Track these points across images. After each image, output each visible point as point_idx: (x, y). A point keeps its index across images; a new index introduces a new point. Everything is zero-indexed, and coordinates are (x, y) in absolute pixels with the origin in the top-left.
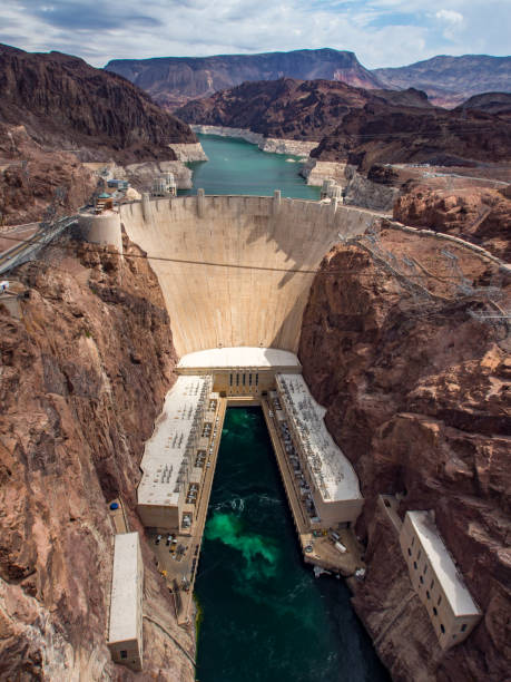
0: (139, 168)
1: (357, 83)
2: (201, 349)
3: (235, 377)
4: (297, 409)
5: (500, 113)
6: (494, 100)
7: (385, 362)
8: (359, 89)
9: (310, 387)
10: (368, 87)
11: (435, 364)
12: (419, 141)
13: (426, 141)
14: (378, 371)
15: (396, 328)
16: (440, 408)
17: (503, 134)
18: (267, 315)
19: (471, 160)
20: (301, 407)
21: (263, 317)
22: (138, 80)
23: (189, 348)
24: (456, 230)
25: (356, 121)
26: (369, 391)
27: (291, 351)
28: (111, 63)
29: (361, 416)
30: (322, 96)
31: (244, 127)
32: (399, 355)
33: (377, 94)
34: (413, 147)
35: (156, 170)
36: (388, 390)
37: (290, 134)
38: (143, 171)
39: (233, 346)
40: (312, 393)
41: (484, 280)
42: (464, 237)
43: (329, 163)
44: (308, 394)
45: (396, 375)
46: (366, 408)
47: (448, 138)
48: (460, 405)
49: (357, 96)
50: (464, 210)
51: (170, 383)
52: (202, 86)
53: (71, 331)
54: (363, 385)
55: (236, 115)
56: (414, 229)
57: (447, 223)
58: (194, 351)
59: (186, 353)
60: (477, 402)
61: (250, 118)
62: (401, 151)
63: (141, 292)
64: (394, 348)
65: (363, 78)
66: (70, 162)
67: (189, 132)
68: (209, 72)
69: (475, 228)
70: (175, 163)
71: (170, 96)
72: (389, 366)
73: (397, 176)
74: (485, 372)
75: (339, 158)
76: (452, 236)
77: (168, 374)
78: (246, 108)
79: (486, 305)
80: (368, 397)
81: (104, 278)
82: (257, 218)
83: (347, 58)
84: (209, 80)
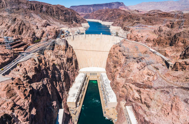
0: (73, 29)
1: (124, 9)
2: (84, 67)
3: (91, 74)
4: (104, 81)
5: (155, 14)
6: (155, 11)
8: (124, 10)
9: (108, 76)
10: (126, 10)
11: (134, 72)
12: (135, 21)
13: (137, 21)
14: (122, 73)
15: (125, 63)
16: (134, 82)
17: (154, 19)
18: (99, 60)
19: (147, 25)
20: (105, 81)
22: (76, 10)
23: (82, 67)
24: (140, 41)
25: (122, 17)
26: (119, 78)
27: (104, 68)
28: (71, 7)
29: (118, 83)
30: (115, 12)
31: (99, 19)
33: (128, 11)
34: (134, 23)
35: (77, 29)
36: (123, 77)
38: (75, 29)
39: (91, 67)
41: (146, 52)
42: (142, 43)
43: (115, 27)
44: (107, 78)
45: (125, 74)
46: (118, 81)
47: (142, 20)
48: (138, 82)
49: (123, 12)
50: (142, 37)
51: (77, 75)
52: (90, 11)
53: (51, 64)
54: (118, 76)
55: (97, 17)
56: (131, 41)
57: (138, 40)
58: (83, 68)
59: (81, 68)
60: (142, 81)
61: (100, 17)
62: (131, 24)
63: (70, 55)
64: (125, 68)
65: (125, 8)
66: (56, 28)
67: (86, 21)
68: (92, 8)
69: (145, 41)
70: (81, 27)
71: (83, 13)
72: (124, 72)
73: (129, 29)
74: (144, 74)
75: (118, 26)
76: (140, 43)
77: (76, 73)
78: (99, 15)
79: (145, 58)
80: (119, 79)
81: (62, 52)
82: (97, 39)
83: (122, 4)
84: (92, 10)
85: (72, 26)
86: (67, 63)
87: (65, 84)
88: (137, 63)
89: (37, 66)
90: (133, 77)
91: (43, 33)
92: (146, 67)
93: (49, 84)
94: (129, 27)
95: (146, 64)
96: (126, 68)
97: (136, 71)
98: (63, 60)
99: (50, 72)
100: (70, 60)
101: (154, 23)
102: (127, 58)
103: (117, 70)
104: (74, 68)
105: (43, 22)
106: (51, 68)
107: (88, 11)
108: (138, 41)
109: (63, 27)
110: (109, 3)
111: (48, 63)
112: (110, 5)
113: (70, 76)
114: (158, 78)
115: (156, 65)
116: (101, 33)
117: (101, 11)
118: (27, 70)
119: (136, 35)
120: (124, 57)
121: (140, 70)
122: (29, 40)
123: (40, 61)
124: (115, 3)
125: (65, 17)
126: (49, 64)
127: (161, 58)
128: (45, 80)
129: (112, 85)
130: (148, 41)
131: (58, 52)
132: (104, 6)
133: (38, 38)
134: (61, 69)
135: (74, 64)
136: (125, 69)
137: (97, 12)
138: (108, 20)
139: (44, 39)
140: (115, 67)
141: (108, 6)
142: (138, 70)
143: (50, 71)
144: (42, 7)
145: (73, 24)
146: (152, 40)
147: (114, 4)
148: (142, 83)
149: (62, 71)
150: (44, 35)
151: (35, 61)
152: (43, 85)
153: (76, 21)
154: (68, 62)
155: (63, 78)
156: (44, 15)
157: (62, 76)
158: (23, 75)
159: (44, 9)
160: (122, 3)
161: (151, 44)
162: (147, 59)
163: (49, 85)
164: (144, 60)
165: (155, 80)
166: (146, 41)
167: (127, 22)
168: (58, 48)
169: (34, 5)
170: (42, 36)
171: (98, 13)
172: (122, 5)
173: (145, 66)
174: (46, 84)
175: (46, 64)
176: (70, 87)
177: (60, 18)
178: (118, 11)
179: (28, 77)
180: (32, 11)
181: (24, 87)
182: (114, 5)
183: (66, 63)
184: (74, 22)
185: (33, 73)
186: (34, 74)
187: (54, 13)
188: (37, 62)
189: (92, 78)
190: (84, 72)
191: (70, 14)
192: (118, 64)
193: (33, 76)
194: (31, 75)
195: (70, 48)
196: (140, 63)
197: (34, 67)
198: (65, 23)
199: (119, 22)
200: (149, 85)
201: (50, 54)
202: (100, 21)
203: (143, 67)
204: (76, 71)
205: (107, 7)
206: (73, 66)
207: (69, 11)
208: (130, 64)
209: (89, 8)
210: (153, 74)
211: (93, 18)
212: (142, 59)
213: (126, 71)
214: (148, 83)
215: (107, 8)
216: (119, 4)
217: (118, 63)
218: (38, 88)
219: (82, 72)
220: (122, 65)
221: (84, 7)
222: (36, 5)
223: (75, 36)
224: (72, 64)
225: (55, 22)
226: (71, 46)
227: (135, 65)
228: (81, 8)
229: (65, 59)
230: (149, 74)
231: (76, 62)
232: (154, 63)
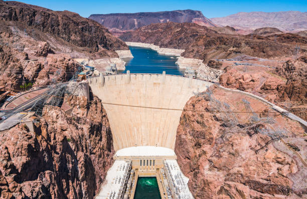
0: (100, 61)
1: (203, 24)
2: (126, 147)
3: (143, 162)
4: (174, 179)
5: (269, 36)
6: (266, 31)
7: (217, 155)
8: (203, 27)
9: (180, 167)
10: (208, 26)
11: (243, 156)
12: (231, 49)
13: (234, 49)
14: (214, 159)
15: (222, 137)
16: (247, 179)
17: (271, 46)
18: (159, 130)
19: (256, 58)
20: (176, 177)
21: (157, 131)
22: (103, 23)
23: (121, 147)
24: (250, 90)
25: (202, 40)
26: (210, 170)
27: (171, 148)
28: (91, 16)
29: (207, 183)
30: (187, 29)
31: (151, 43)
32: (225, 151)
33: (212, 29)
34: (229, 52)
35: (109, 62)
36: (219, 169)
37: (172, 46)
38: (102, 62)
39: (142, 145)
40: (182, 170)
41: (265, 113)
42: (254, 93)
43: (190, 59)
44: (179, 171)
45: (223, 160)
46: (208, 179)
47: (245, 48)
48: (256, 178)
49: (202, 30)
50: (253, 81)
51: (111, 164)
52: (133, 25)
53: (60, 138)
54: (207, 166)
55: (147, 38)
56: (229, 89)
57: (245, 86)
58: (123, 148)
59: (119, 149)
60: (265, 177)
61: (154, 39)
62: (223, 54)
63: (97, 119)
64: (222, 147)
65: (205, 22)
66: (67, 58)
67: (125, 45)
68: (135, 20)
69: (259, 89)
70: (117, 59)
71: (118, 30)
72: (220, 156)
73: (221, 65)
74: (268, 160)
75: (194, 57)
76: (248, 93)
77: (109, 160)
78: (152, 35)
79: (266, 126)
80: (210, 173)
81: (79, 112)
82: (155, 84)
83: (197, 13)
84: (136, 23)
85: (98, 57)
86: (90, 137)
87: (86, 186)
88: (248, 137)
89: (31, 141)
90: (243, 168)
91: (40, 68)
92: (270, 145)
93: (54, 185)
94: (221, 61)
95: (270, 139)
96: (224, 148)
97: (247, 154)
98: (82, 129)
99: (56, 157)
100: (96, 129)
101: (271, 53)
102: (223, 125)
103: (205, 153)
104: (105, 148)
105: (40, 46)
106: (58, 147)
107: (128, 25)
108: (244, 89)
109: (77, 57)
111: (52, 135)
112: (174, 14)
113: (97, 168)
114: (301, 170)
115: (293, 141)
116: (164, 72)
117: (156, 27)
118: (11, 152)
119: (240, 77)
120: (219, 123)
121: (256, 152)
122: (10, 82)
123: (38, 131)
124: (184, 11)
125: (82, 36)
126: (55, 138)
127: (300, 126)
128: (47, 176)
129: (192, 187)
130: (267, 89)
131: (71, 110)
132: (161, 17)
133: (27, 81)
134: (78, 150)
135: (104, 140)
136: (221, 150)
137: (148, 29)
138: (171, 44)
139: (41, 81)
140: (198, 145)
141: (171, 18)
142: (253, 152)
143: (57, 153)
144: (34, 15)
145: (99, 51)
146: (274, 88)
147: (183, 13)
148: (265, 182)
149: (80, 155)
150: (42, 73)
151: (28, 130)
152: (43, 187)
153: (105, 46)
154: (93, 134)
155: (82, 172)
156: (36, 31)
157: (79, 165)
158: (5, 162)
159: (38, 19)
161: (273, 96)
162: (270, 128)
163: (53, 189)
164: (263, 129)
165: (295, 174)
166: (261, 89)
167: (214, 50)
168: (72, 102)
169: (17, 11)
170: (36, 75)
171: (150, 31)
172: (198, 16)
173: (267, 144)
174: (50, 185)
175: (48, 139)
176: (94, 195)
177: (73, 37)
178: (191, 28)
180: (11, 22)
183: (87, 137)
184: (101, 48)
185: (24, 159)
186: (25, 161)
187: (60, 27)
188: (32, 133)
189: (144, 172)
190: (125, 158)
191: (93, 31)
192: (204, 139)
193: (25, 166)
195: (96, 104)
196: (255, 136)
197: (26, 143)
198: (81, 48)
199: (196, 49)
200: (282, 186)
201: (55, 115)
202: (154, 47)
203: (264, 144)
204: (108, 155)
205: (169, 18)
206: (102, 143)
207: (91, 24)
208: (234, 139)
209: (130, 20)
210: (289, 160)
211: (139, 41)
212: (261, 127)
213: (225, 155)
214: (280, 181)
215: (168, 20)
216: (193, 13)
217: (204, 136)
218: (35, 195)
219: (120, 158)
220: (214, 141)
221: (119, 18)
222: (21, 11)
223: (106, 78)
224: (100, 140)
225: (59, 47)
226: (99, 99)
227: (244, 140)
228: (112, 19)
229: (86, 128)
230: (279, 160)
231: (109, 133)
232: (287, 137)
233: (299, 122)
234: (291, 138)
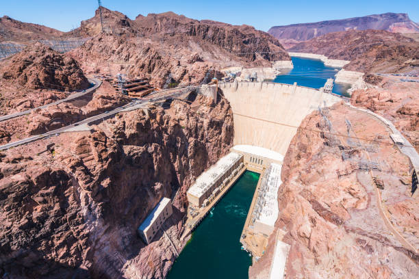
3: (252, 159)
4: (270, 179)
12: (409, 61)
14: (304, 173)
15: (318, 155)
22: (282, 35)
24: (382, 112)
26: (297, 181)
30: (368, 38)
31: (322, 54)
34: (403, 65)
36: (304, 183)
41: (378, 140)
44: (279, 175)
45: (310, 176)
48: (321, 200)
49: (390, 37)
50: (391, 101)
51: (225, 154)
52: (311, 36)
53: (172, 124)
54: (296, 177)
56: (355, 107)
57: (377, 107)
60: (329, 202)
63: (219, 116)
64: (314, 164)
68: (315, 29)
69: (395, 112)
70: (270, 68)
71: (294, 40)
72: (308, 172)
73: (380, 80)
74: (340, 188)
77: (225, 150)
79: (362, 154)
80: (295, 183)
81: (205, 109)
82: (284, 94)
83: (401, 17)
84: (315, 33)
85: (253, 66)
86: (208, 129)
87: (193, 163)
91: (185, 72)
93: (158, 154)
95: (357, 168)
96: (315, 165)
98: (202, 122)
99: (165, 136)
100: (216, 125)
102: (327, 144)
103: (299, 165)
104: (222, 141)
106: (169, 130)
107: (306, 36)
108: (374, 110)
110: (363, 18)
111: (166, 121)
112: (366, 20)
113: (210, 154)
116: (295, 84)
117: (333, 36)
119: (375, 95)
120: (323, 140)
121: (339, 176)
123: (153, 116)
126: (167, 124)
127: (407, 163)
128: (153, 147)
129: (280, 191)
130: (404, 114)
131: (199, 107)
132: (348, 24)
133: (173, 81)
134: (191, 136)
135: (223, 134)
136: (313, 167)
137: (323, 38)
139: (183, 83)
140: (299, 157)
141: (360, 24)
143: (168, 134)
144: (208, 31)
145: (255, 61)
146: (415, 112)
147: (379, 18)
148: (326, 207)
149: (192, 140)
150: (186, 76)
151: (144, 114)
152: (146, 152)
153: (267, 57)
154: (212, 128)
155: (190, 152)
156: (208, 44)
157: (190, 147)
158: (115, 130)
159: (210, 33)
160: (404, 15)
161: (405, 123)
163: (156, 156)
166: (397, 112)
168: (201, 100)
169: (196, 27)
170: (182, 77)
171: (325, 41)
172: (401, 20)
173: (352, 172)
174: (153, 153)
175: (162, 122)
176: (202, 171)
177: (234, 49)
178: (376, 35)
179: (122, 135)
180: (191, 37)
181: (105, 146)
182: (376, 20)
183: (206, 129)
184: (259, 57)
185: (133, 131)
186: (133, 132)
188: (147, 116)
189: (252, 167)
191: (257, 42)
192: (305, 152)
193: (132, 136)
194: (128, 132)
195: (223, 104)
197: (136, 122)
198: (240, 58)
199: (363, 60)
200: (338, 217)
201: (178, 108)
202: (323, 58)
203: (349, 172)
204: (224, 147)
205: (356, 25)
206: (220, 136)
209: (309, 31)
210: (362, 194)
211: (310, 51)
212: (355, 153)
213: (313, 172)
215: (355, 28)
216: (393, 17)
217: (306, 150)
218: (131, 154)
220: (311, 157)
221: (299, 28)
223: (240, 84)
224: (220, 133)
225: (221, 57)
226: (227, 101)
228: (291, 30)
229: (206, 122)
230: (352, 191)
231: (230, 130)
232: (380, 171)
233: (409, 158)
234: (386, 173)
